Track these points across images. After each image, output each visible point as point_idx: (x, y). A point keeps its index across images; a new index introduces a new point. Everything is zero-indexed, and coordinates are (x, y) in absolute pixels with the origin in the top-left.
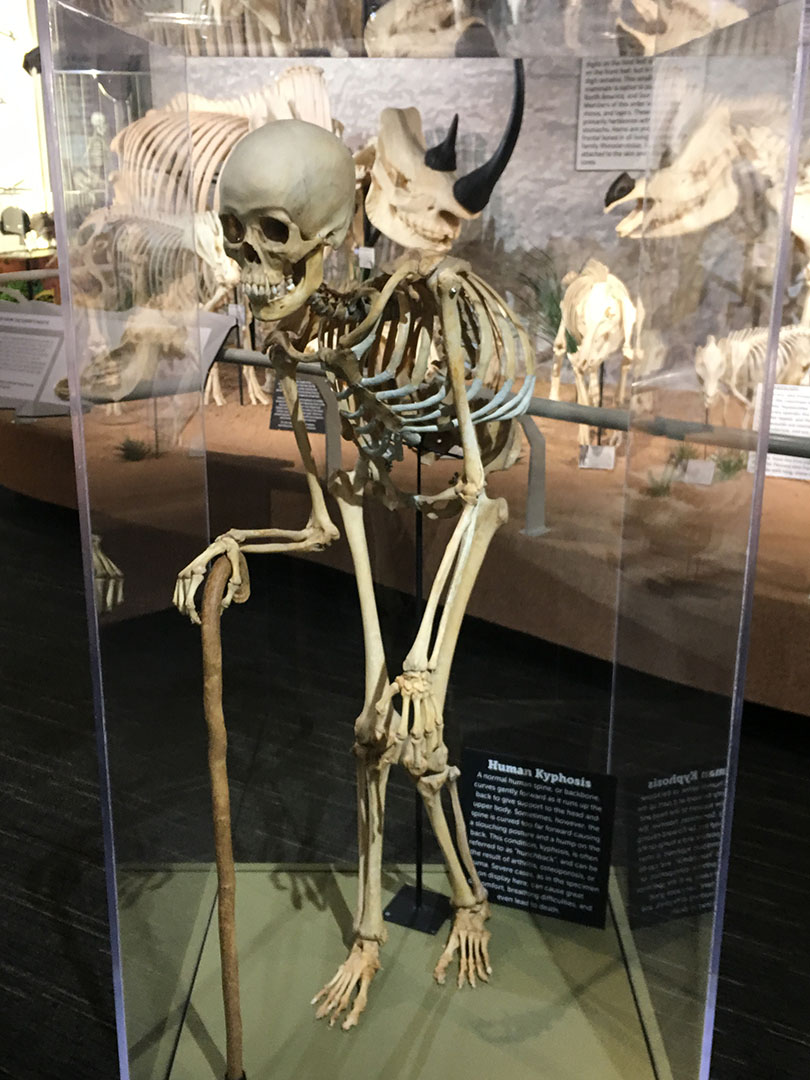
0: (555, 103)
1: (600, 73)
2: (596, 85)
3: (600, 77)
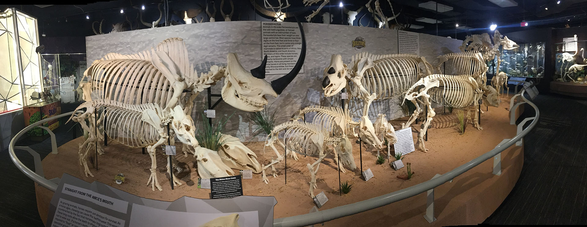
0: (253, 53)
1: (269, 44)
2: (267, 48)
3: (268, 45)
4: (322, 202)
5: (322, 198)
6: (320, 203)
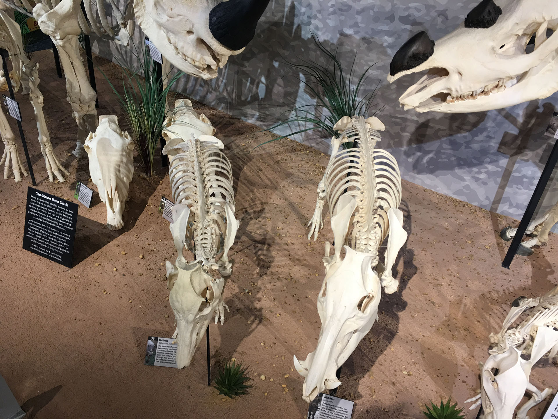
4: (160, 359)
5: (168, 351)
6: (156, 358)
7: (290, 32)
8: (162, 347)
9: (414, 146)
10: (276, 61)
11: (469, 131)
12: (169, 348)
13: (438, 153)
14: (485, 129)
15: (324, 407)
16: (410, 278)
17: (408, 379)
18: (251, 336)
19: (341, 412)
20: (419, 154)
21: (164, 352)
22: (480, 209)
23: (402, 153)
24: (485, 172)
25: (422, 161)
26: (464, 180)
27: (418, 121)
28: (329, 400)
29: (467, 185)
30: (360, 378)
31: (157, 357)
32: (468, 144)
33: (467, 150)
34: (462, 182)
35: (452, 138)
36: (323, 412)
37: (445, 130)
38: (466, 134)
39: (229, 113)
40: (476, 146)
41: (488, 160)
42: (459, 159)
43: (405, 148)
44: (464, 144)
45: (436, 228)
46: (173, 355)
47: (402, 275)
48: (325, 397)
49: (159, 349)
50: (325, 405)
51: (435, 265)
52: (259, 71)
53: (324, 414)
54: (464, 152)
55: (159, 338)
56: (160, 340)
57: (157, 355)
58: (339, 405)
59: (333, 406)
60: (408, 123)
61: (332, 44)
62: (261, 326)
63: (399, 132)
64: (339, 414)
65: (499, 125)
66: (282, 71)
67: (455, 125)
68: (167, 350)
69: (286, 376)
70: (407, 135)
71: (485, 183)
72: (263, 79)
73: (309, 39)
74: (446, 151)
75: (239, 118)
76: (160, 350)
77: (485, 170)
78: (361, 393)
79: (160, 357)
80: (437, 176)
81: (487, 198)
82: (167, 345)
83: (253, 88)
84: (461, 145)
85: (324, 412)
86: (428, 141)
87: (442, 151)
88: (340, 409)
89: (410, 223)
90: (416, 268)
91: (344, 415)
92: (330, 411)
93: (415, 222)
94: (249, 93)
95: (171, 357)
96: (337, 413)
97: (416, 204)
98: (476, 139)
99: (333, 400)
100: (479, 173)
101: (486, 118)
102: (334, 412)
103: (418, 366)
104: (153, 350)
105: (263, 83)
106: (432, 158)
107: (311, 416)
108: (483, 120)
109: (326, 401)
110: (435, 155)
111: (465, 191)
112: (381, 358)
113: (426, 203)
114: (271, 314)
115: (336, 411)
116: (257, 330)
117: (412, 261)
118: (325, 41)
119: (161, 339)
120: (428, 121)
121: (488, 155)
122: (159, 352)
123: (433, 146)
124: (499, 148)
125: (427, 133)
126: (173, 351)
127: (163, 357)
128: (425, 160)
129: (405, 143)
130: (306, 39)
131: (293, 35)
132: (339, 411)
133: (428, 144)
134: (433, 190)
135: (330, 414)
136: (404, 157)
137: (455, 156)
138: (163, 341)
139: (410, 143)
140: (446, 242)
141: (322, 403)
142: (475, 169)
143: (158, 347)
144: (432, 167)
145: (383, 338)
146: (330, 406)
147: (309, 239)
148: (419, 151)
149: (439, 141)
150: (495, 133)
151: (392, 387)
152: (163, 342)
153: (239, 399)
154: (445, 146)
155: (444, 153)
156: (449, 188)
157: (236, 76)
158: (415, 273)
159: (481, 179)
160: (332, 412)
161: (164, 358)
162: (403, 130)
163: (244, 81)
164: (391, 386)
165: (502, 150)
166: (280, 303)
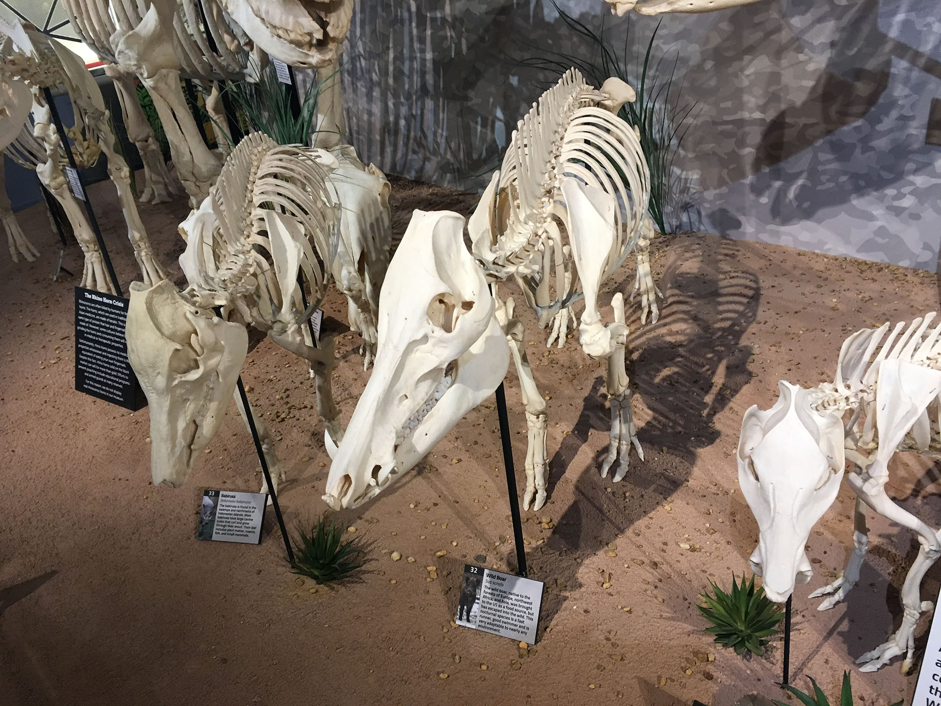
4: (222, 528)
5: (235, 515)
6: (215, 527)
7: (526, 18)
8: (225, 508)
9: (766, 170)
10: (513, 75)
11: (862, 115)
12: (237, 509)
13: (813, 174)
14: (892, 104)
15: (488, 595)
16: (735, 391)
17: (689, 558)
18: (397, 494)
19: (519, 603)
20: (777, 184)
21: (229, 516)
22: (915, 271)
23: (747, 190)
24: (911, 193)
25: (785, 196)
26: (871, 218)
27: (764, 120)
28: (496, 580)
29: (882, 228)
30: (588, 556)
31: (217, 525)
32: (865, 142)
33: (867, 154)
34: (870, 223)
35: (832, 138)
36: (485, 605)
37: (817, 124)
38: (859, 123)
39: (459, 189)
40: (882, 143)
41: (910, 166)
42: (855, 177)
43: (749, 179)
44: (859, 145)
45: (809, 309)
46: (243, 521)
47: (721, 389)
48: (489, 575)
49: (221, 512)
50: (490, 591)
51: (793, 367)
52: (491, 100)
53: (487, 610)
54: (861, 161)
55: (221, 493)
56: (223, 496)
57: (218, 521)
58: (516, 591)
59: (505, 592)
60: (747, 129)
61: (594, 16)
62: (419, 479)
63: (733, 150)
64: (515, 607)
65: (918, 88)
66: (525, 90)
67: (833, 109)
68: (233, 512)
69: (439, 554)
70: (749, 152)
71: (916, 217)
72: (499, 114)
73: (556, 20)
74: (828, 167)
75: (474, 192)
76: (222, 514)
77: (911, 188)
78: (580, 580)
79: (221, 526)
80: (819, 222)
81: (926, 247)
82: (233, 504)
83: (486, 133)
84: (853, 146)
85: (488, 606)
86: (789, 154)
87: (820, 168)
88: (517, 598)
89: (757, 305)
90: (750, 374)
91: (525, 610)
92: (498, 604)
93: (768, 303)
94: (483, 145)
95: (240, 525)
96: (512, 607)
97: (776, 276)
98: (880, 127)
99: (504, 580)
100: (900, 196)
101: (890, 80)
102: (506, 605)
103: (717, 536)
104: (211, 513)
105: (500, 120)
106: (803, 187)
107: (465, 613)
108: (885, 87)
109: (490, 582)
110: (807, 179)
111: (879, 240)
112: (641, 524)
113: (797, 273)
114: (444, 460)
115: (510, 602)
116: (409, 485)
117: (744, 364)
118: (582, 15)
119: (225, 493)
120: (782, 114)
121: (910, 156)
122: (220, 515)
123: (801, 161)
124: (928, 136)
125: (785, 139)
126: (244, 513)
127: (227, 524)
128: (791, 194)
129: (748, 168)
130: (552, 21)
131: (531, 20)
132: (516, 603)
133: (792, 159)
134: (817, 251)
135: (500, 609)
136: (752, 197)
137: (845, 173)
138: (227, 496)
139: (757, 166)
140: (828, 329)
141: (483, 588)
142: (890, 192)
143: (219, 507)
144: (806, 205)
145: (654, 491)
146: (498, 593)
147: (549, 345)
148: (778, 179)
149: (809, 149)
150: (913, 106)
151: (652, 570)
152: (227, 499)
153: (342, 590)
154: (823, 156)
155: (824, 172)
156: (847, 242)
157: (460, 119)
158: (746, 383)
159: (905, 209)
160: (503, 605)
161: (229, 526)
162: (741, 144)
163: (472, 124)
164: (648, 568)
165: (935, 140)
166: (464, 444)
